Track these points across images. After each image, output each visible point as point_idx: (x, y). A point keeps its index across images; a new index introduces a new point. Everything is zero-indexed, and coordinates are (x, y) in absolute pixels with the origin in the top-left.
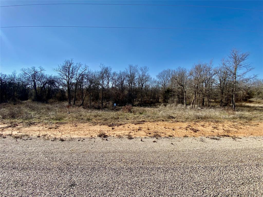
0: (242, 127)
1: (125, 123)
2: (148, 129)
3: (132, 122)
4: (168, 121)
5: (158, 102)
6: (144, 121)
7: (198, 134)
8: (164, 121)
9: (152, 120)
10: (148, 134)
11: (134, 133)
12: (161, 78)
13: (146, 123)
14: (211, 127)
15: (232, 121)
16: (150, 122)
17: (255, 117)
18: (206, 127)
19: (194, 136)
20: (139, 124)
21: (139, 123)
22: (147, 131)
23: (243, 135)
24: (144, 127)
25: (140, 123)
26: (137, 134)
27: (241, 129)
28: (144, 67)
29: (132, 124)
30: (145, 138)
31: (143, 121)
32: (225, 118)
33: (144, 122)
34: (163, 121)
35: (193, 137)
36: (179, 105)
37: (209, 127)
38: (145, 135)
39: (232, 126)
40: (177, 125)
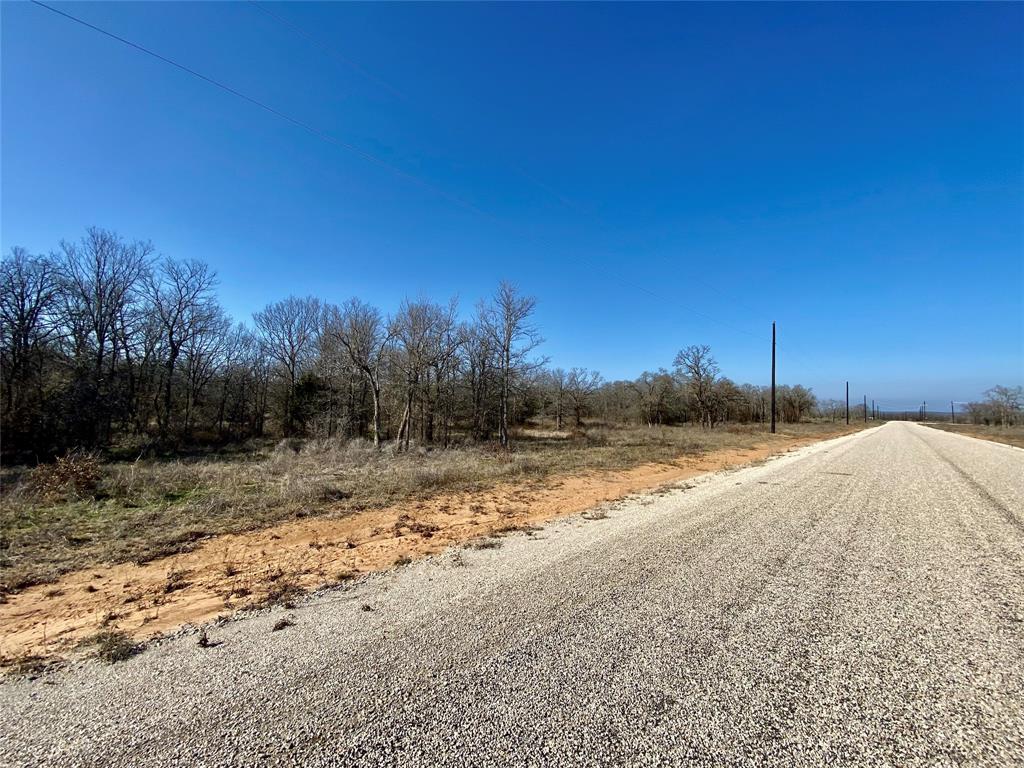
0: (533, 494)
1: (61, 566)
2: (231, 573)
3: (119, 555)
4: (322, 512)
5: (259, 433)
6: (200, 535)
7: (437, 543)
8: (306, 515)
9: (247, 521)
10: (233, 599)
11: (139, 616)
12: (280, 327)
13: (210, 545)
14: (468, 508)
15: (511, 480)
16: (236, 534)
17: (552, 465)
18: (456, 511)
19: (428, 553)
20: (167, 554)
21: (169, 549)
22: (225, 584)
23: (540, 517)
24: (199, 566)
25: (174, 549)
26: (165, 614)
27: (534, 500)
28: (190, 263)
29: (117, 568)
30: (226, 620)
31: (192, 533)
32: (494, 476)
33: (203, 540)
34: (300, 516)
35: (426, 558)
36: (356, 443)
37: (462, 511)
38: (219, 609)
39: (515, 498)
40: (361, 525)
